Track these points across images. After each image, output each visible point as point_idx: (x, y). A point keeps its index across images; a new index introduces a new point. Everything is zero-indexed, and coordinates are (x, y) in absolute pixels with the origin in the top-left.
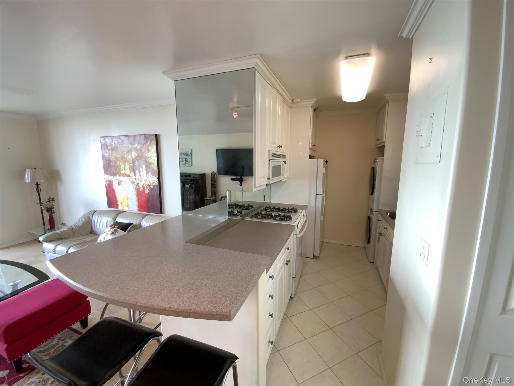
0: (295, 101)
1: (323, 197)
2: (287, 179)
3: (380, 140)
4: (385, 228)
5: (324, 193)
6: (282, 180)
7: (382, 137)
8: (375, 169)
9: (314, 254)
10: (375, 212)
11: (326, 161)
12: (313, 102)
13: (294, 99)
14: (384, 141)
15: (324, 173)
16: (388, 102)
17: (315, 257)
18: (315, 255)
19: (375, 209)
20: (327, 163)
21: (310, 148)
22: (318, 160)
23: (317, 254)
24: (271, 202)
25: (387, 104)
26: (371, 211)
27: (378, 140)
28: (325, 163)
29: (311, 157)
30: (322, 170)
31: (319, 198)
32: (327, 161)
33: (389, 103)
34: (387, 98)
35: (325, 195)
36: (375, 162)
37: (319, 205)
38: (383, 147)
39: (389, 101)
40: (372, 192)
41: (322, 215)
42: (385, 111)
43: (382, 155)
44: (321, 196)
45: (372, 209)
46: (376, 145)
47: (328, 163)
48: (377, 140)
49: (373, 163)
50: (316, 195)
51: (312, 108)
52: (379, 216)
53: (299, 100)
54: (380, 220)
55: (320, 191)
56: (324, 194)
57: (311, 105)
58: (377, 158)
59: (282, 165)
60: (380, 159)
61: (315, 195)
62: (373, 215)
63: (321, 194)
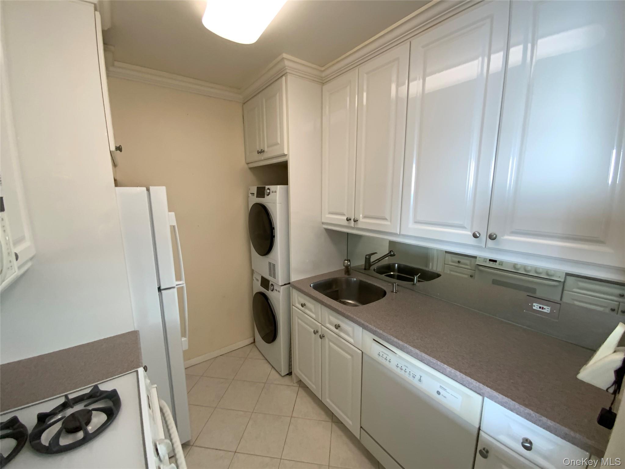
1: (180, 291)
3: (268, 152)
4: (338, 327)
5: (181, 281)
7: (277, 144)
10: (282, 287)
15: (174, 226)
16: (285, 74)
19: (280, 281)
25: (284, 77)
27: (261, 152)
31: (172, 297)
35: (184, 285)
36: (262, 194)
37: (174, 314)
38: (283, 165)
39: (288, 71)
40: (269, 249)
41: (184, 335)
43: (284, 181)
44: (175, 290)
45: (270, 281)
46: (248, 164)
49: (252, 196)
50: (160, 291)
54: (305, 305)
55: (169, 278)
56: (183, 283)
57: (95, 2)
58: (267, 187)
61: (157, 290)
62: (275, 291)
63: (175, 283)
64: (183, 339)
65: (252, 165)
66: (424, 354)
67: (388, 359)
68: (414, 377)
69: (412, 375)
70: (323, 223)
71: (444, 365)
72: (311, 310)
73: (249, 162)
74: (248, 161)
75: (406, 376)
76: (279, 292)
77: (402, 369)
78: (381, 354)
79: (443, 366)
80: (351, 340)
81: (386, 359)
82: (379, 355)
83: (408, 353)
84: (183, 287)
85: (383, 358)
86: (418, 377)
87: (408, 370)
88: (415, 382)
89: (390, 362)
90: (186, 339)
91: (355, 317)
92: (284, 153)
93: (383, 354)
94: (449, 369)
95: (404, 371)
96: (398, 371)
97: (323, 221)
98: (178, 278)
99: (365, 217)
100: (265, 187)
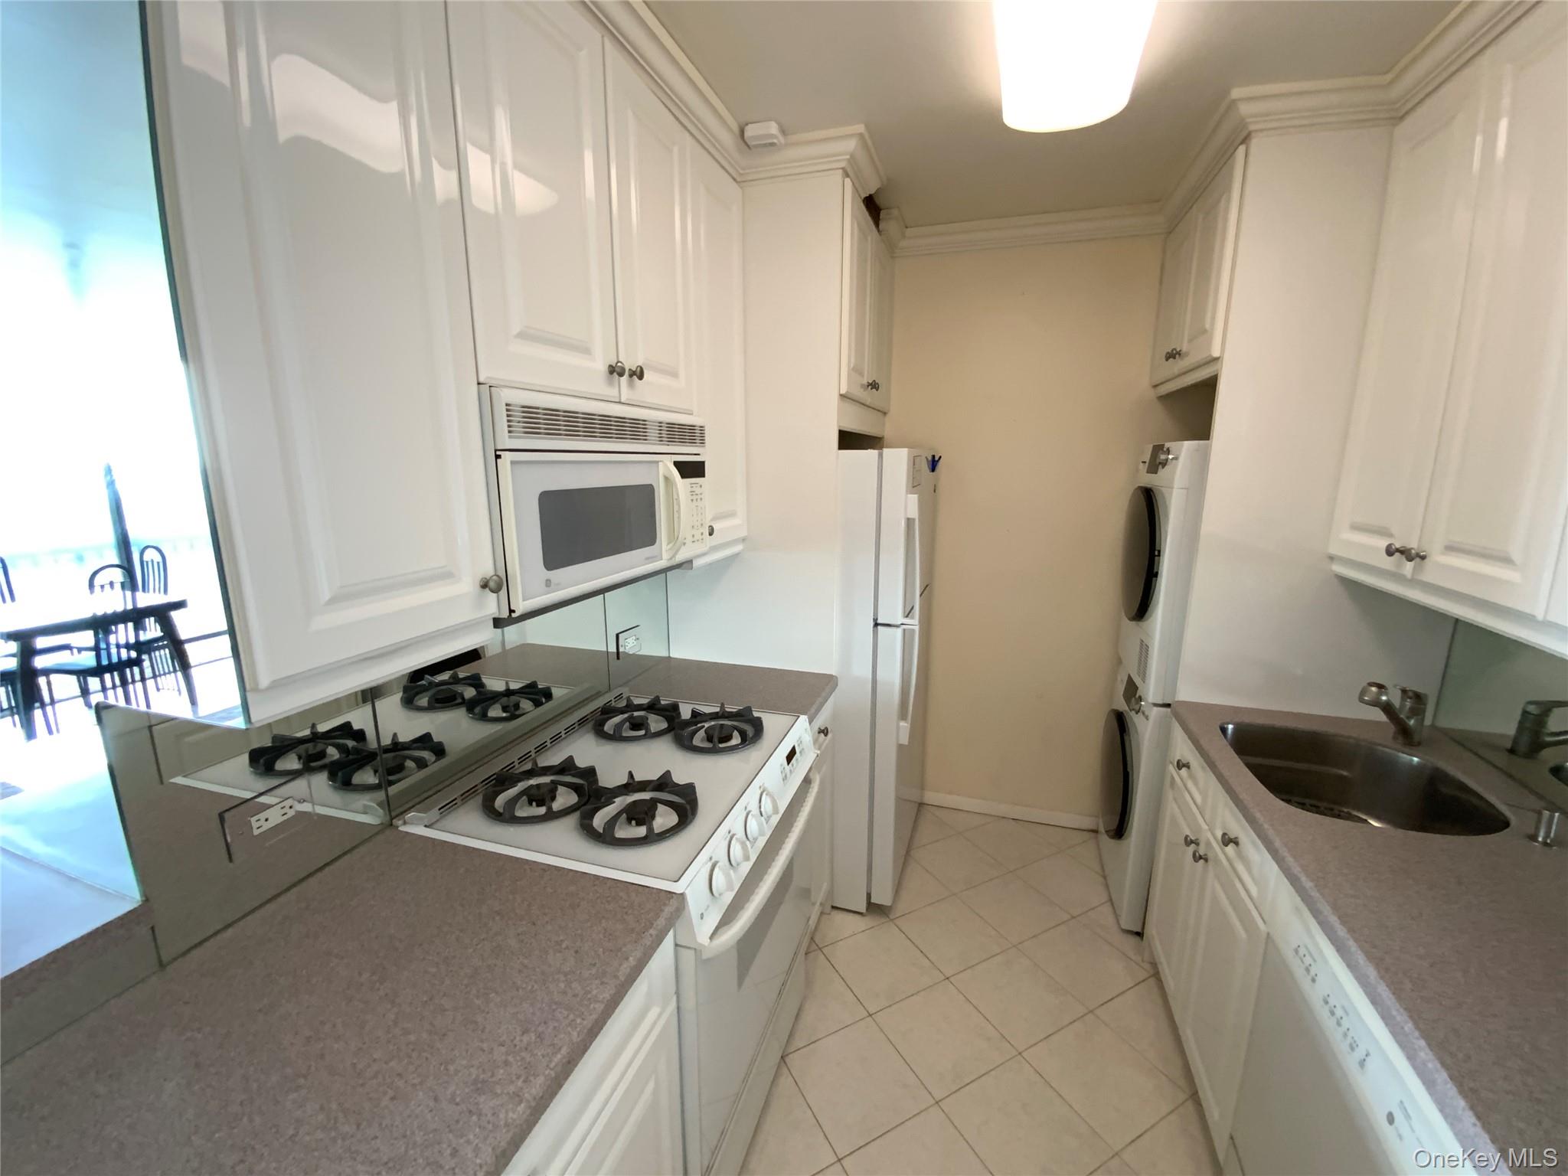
0: (750, 131)
1: (907, 636)
2: (738, 548)
3: (1187, 354)
4: (1228, 840)
5: (913, 618)
6: (690, 562)
7: (1203, 333)
8: (1159, 498)
9: (869, 896)
10: (1155, 708)
11: (930, 458)
12: (851, 145)
13: (747, 124)
14: (1216, 353)
15: (914, 519)
16: (1246, 140)
17: (874, 909)
18: (872, 901)
19: (1152, 691)
20: (933, 469)
21: (843, 392)
22: (881, 456)
23: (882, 897)
24: (671, 656)
25: (1242, 149)
26: (1132, 691)
27: (1172, 355)
28: (925, 467)
29: (849, 440)
30: (904, 505)
31: (892, 639)
32: (934, 456)
33: (1255, 142)
34: (1244, 109)
35: (917, 628)
36: (1156, 465)
37: (891, 674)
38: (1209, 387)
39: (1252, 127)
40: (1141, 606)
41: (903, 716)
42: (1228, 189)
43: (1202, 431)
44: (899, 632)
45: (1137, 688)
46: (1155, 386)
47: (941, 465)
48: (1167, 360)
49: (1143, 468)
50: (876, 625)
51: (848, 181)
52: (1178, 734)
53: (773, 128)
54: (1187, 766)
55: (892, 609)
56: (914, 623)
57: (843, 164)
58: (1167, 445)
59: (661, 479)
60: (1185, 450)
61: (872, 624)
62: (1140, 714)
63: (899, 619)
64: (902, 724)
65: (1164, 390)
66: (1385, 988)
67: (1312, 973)
68: (1352, 1049)
69: (1349, 1040)
70: (1332, 558)
71: (1417, 1038)
72: (1196, 784)
73: (1157, 383)
74: (1158, 379)
75: (1334, 1035)
76: (1147, 718)
77: (1332, 1013)
78: (1302, 951)
79: (1414, 1041)
80: (1254, 891)
81: (1308, 970)
82: (1296, 951)
83: (1352, 966)
84: (913, 630)
85: (1301, 964)
86: (1359, 1053)
87: (1345, 1023)
88: (1350, 1062)
89: (1313, 980)
90: (906, 724)
91: (1266, 826)
92: (1210, 355)
93: (1306, 953)
94: (1425, 1054)
95: (1335, 1023)
96: (1323, 1013)
97: (1333, 550)
98: (908, 614)
99: (1450, 549)
100: (1164, 445)
